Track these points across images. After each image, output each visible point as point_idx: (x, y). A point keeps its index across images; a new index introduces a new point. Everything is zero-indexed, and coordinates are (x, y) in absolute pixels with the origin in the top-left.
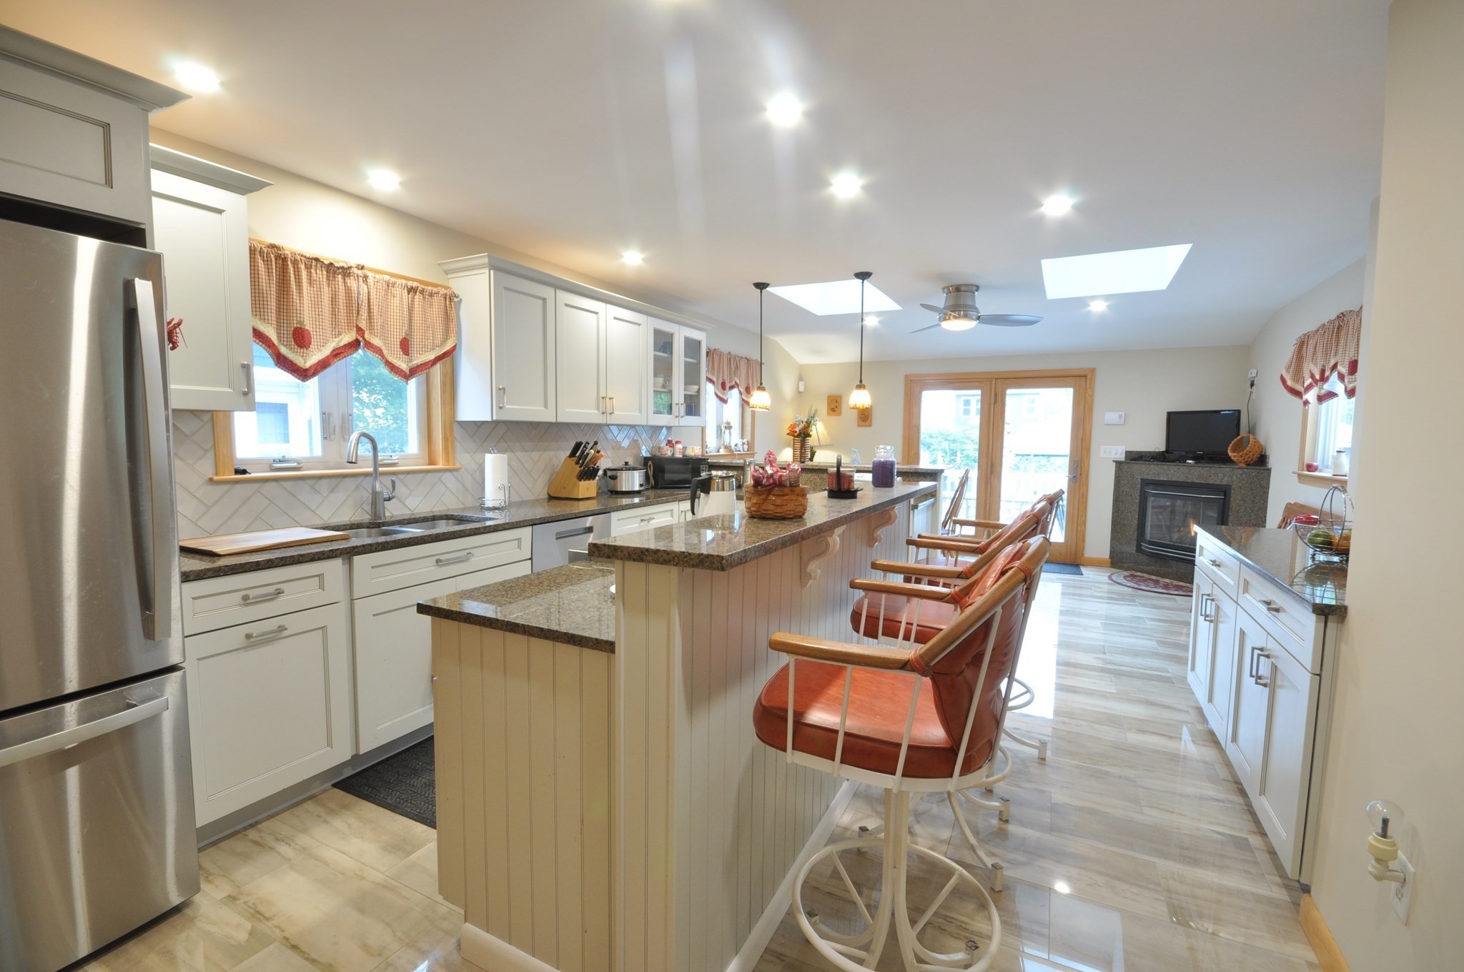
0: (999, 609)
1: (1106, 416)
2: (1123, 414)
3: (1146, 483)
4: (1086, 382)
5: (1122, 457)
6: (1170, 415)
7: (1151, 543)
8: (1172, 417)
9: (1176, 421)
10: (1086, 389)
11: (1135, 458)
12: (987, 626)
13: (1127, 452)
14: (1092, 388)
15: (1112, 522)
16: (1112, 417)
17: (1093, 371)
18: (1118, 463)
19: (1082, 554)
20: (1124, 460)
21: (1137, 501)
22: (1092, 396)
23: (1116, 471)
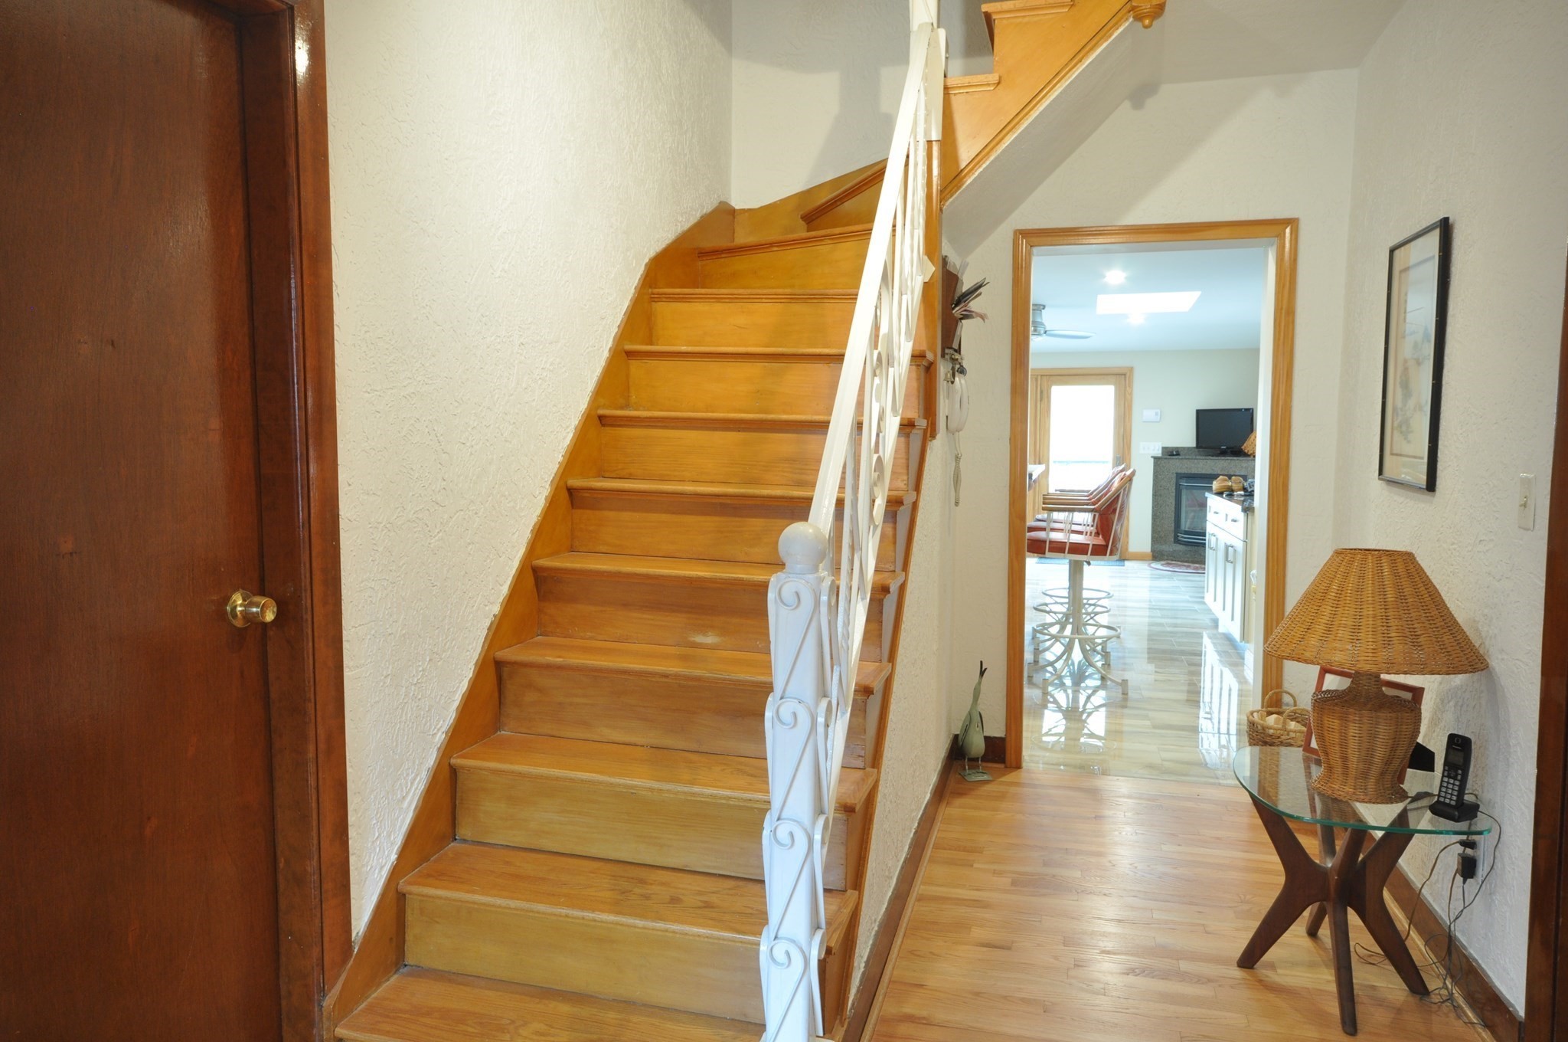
0: (1122, 490)
1: (1143, 413)
2: (1159, 411)
3: (1180, 476)
4: (1125, 380)
5: (1159, 453)
6: (1199, 412)
7: (1186, 533)
8: (1201, 415)
9: (1205, 418)
10: (1125, 387)
11: (1171, 453)
12: (1118, 496)
13: (1163, 448)
14: (1131, 385)
15: (1153, 516)
16: (1149, 414)
17: (1131, 369)
18: (1156, 459)
19: (1127, 549)
20: (1160, 455)
21: (1174, 494)
22: (1131, 394)
23: (1155, 466)
